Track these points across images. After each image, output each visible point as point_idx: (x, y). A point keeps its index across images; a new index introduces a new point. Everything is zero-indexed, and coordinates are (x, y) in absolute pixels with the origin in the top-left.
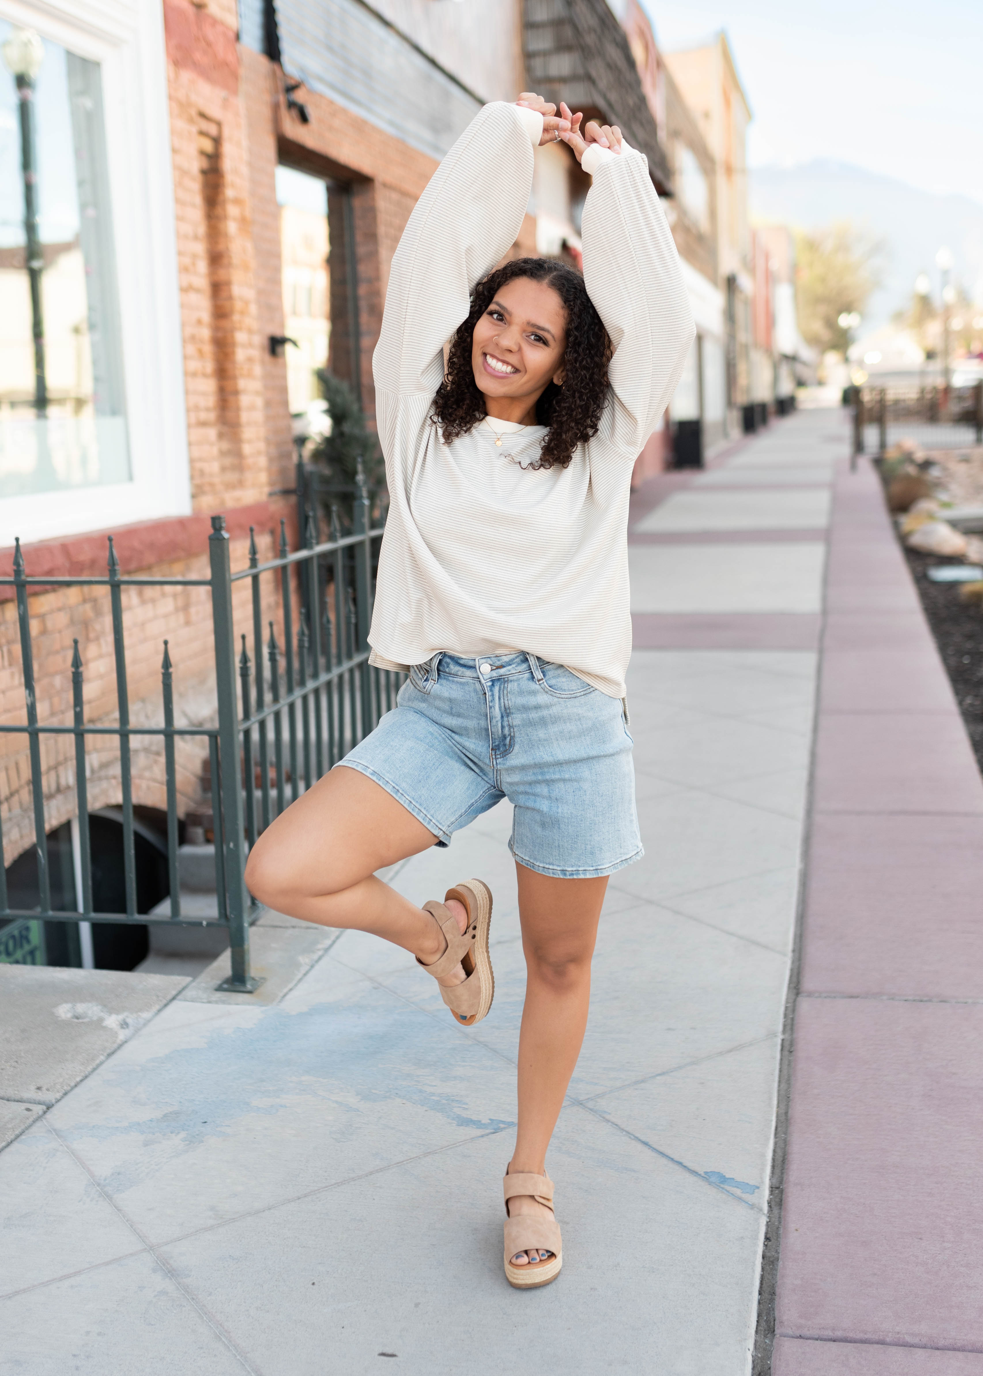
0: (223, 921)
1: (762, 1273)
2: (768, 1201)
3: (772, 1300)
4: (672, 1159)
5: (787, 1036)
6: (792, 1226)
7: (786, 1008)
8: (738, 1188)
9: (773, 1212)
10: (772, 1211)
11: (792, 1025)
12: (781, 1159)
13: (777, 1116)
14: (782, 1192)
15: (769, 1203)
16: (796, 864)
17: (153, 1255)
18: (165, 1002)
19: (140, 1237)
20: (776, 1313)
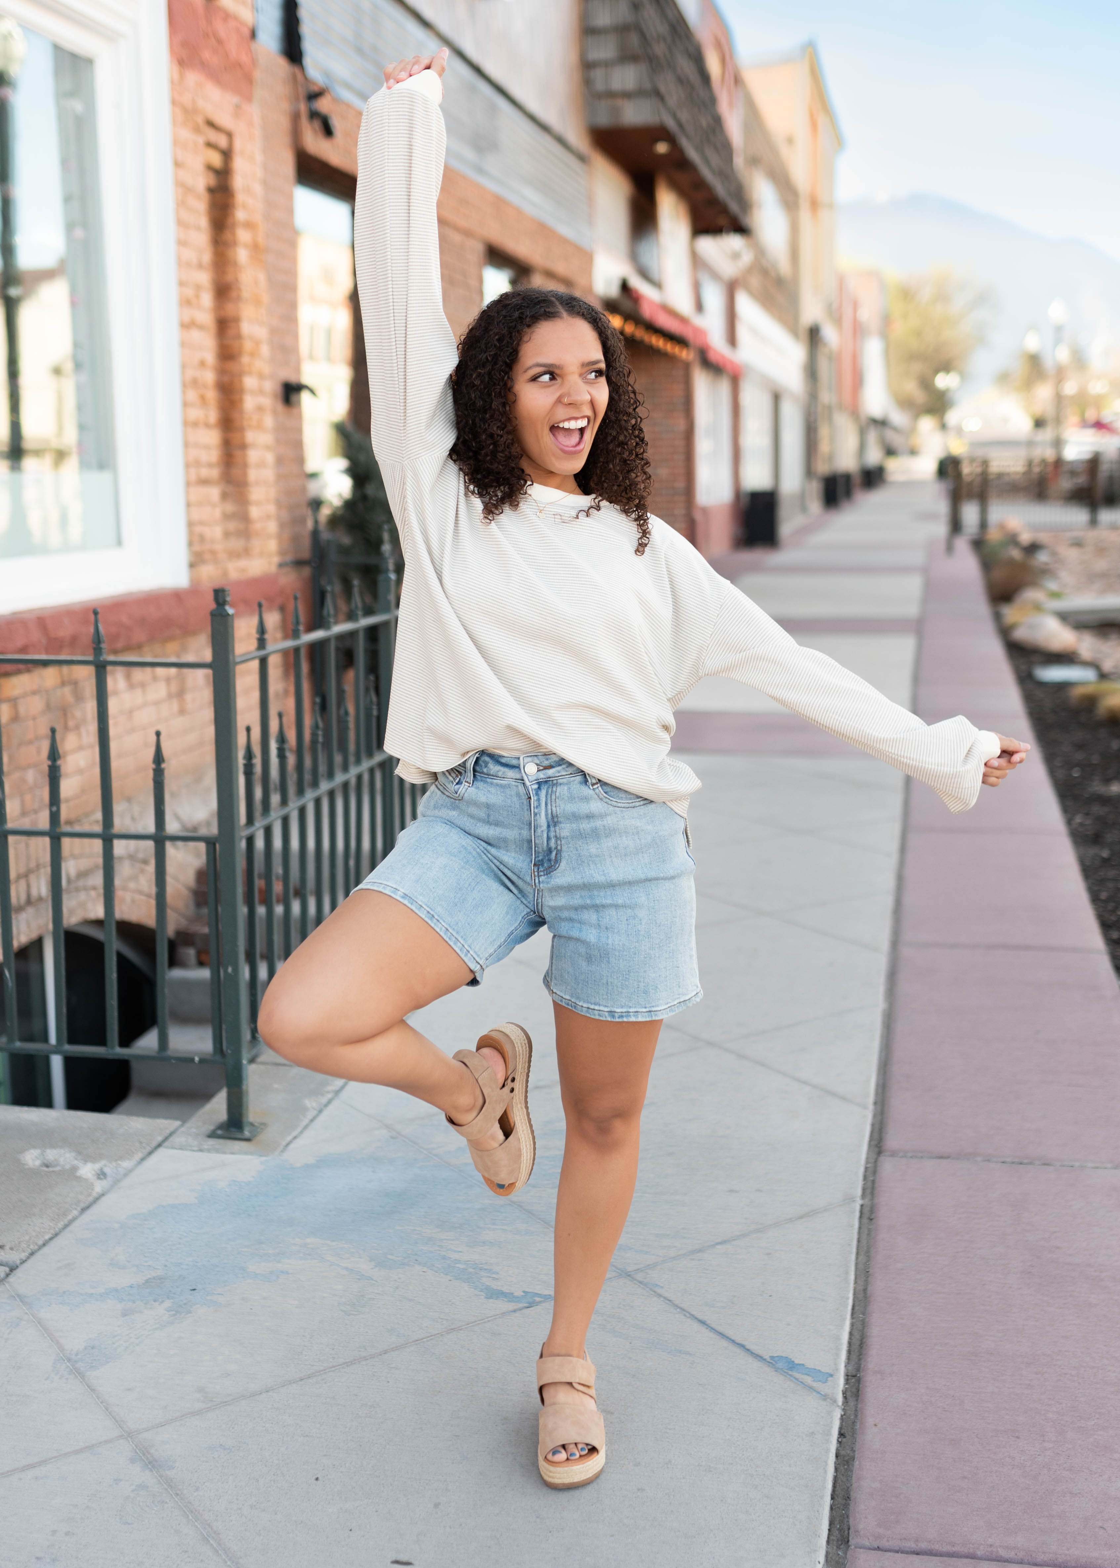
0: (218, 1057)
1: (835, 1474)
2: (843, 1391)
3: (846, 1506)
4: (733, 1341)
5: (867, 1201)
6: (870, 1420)
7: (867, 1168)
8: (808, 1375)
9: (849, 1403)
10: (847, 1402)
11: (874, 1188)
12: (858, 1343)
13: (856, 1294)
14: (859, 1381)
15: (844, 1393)
16: (879, 1004)
17: (131, 1443)
18: (148, 1149)
19: (117, 1421)
20: (851, 1520)
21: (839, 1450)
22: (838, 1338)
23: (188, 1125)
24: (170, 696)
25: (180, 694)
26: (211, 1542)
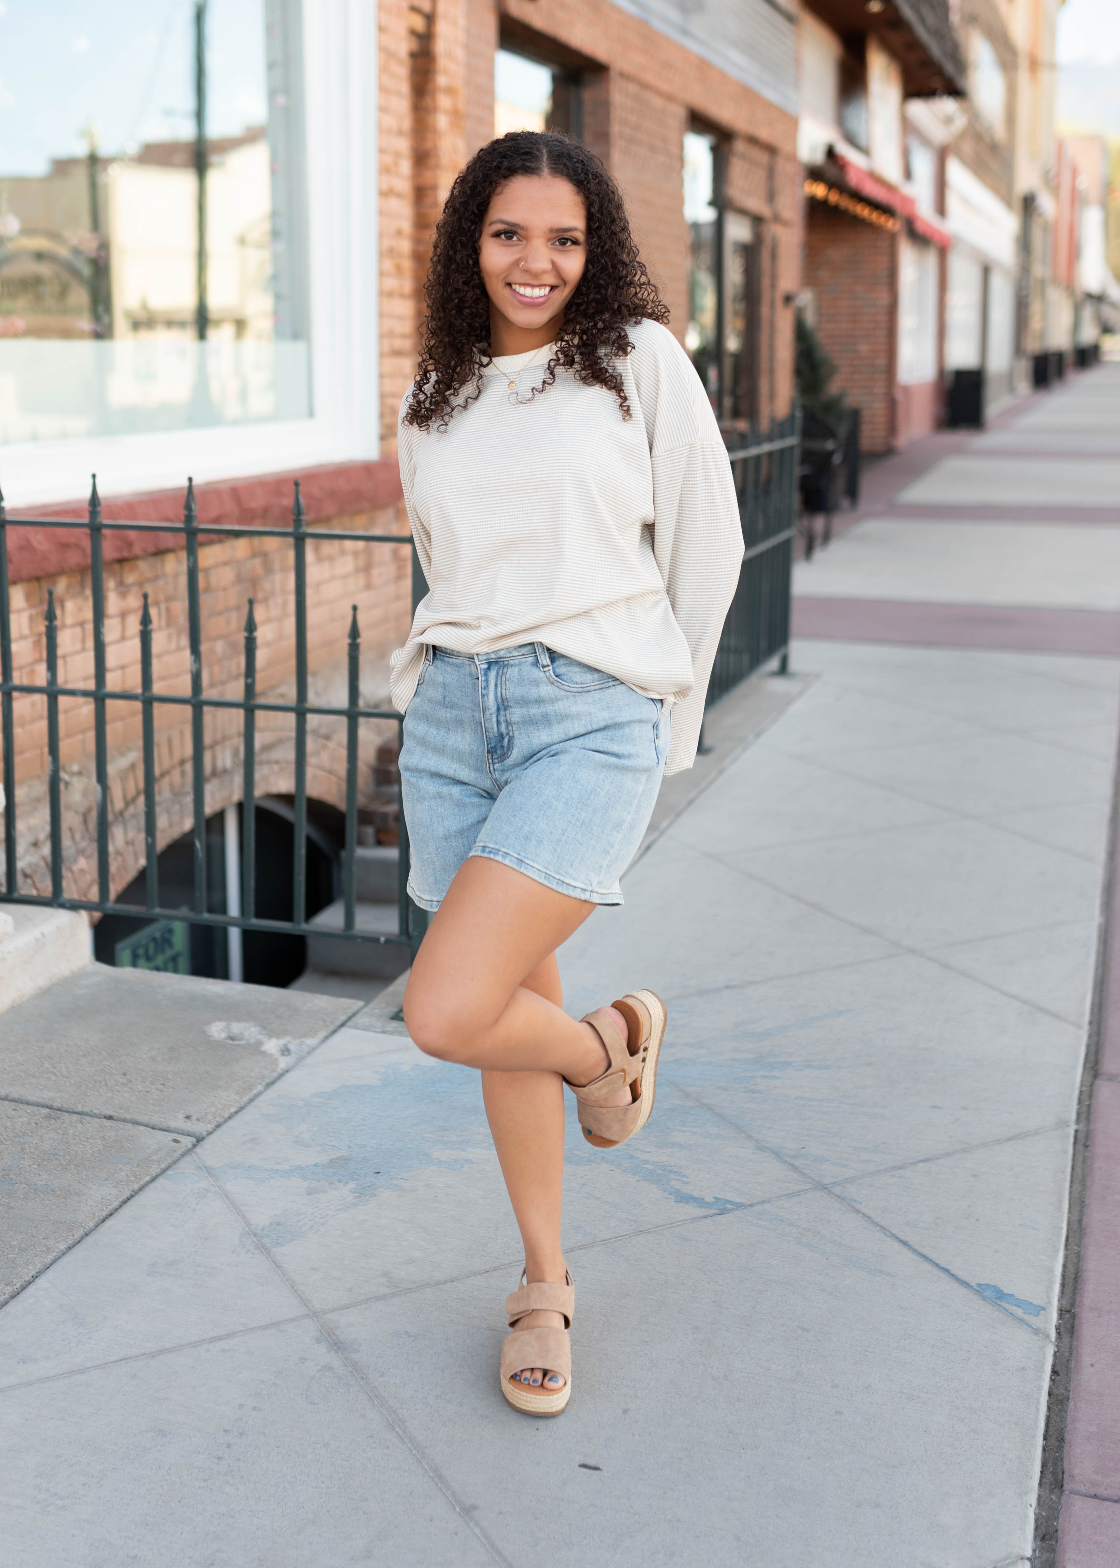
0: (404, 939)
1: (1048, 1414)
2: (1056, 1326)
3: (1060, 1448)
4: (937, 1265)
5: (1082, 1127)
6: (1086, 1360)
7: (1081, 1092)
8: (1019, 1307)
9: (1063, 1340)
10: (1061, 1338)
11: (1089, 1113)
12: (1073, 1276)
13: (1069, 1224)
14: (1074, 1317)
15: (1058, 1328)
16: (1095, 918)
17: (317, 1323)
18: (332, 1028)
19: (302, 1300)
20: (1066, 1464)
21: (1052, 1389)
22: (1051, 1270)
23: (371, 1005)
24: (357, 571)
25: (367, 568)
26: (397, 1429)
